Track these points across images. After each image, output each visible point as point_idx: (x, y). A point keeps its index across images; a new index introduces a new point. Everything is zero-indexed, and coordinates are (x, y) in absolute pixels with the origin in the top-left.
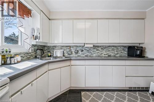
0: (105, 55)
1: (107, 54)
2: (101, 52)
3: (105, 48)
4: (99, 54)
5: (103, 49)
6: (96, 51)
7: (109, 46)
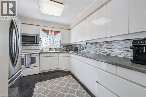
0: (103, 53)
1: (105, 53)
2: (99, 49)
3: (103, 45)
4: (97, 52)
5: (101, 46)
6: (94, 48)
7: (108, 42)
